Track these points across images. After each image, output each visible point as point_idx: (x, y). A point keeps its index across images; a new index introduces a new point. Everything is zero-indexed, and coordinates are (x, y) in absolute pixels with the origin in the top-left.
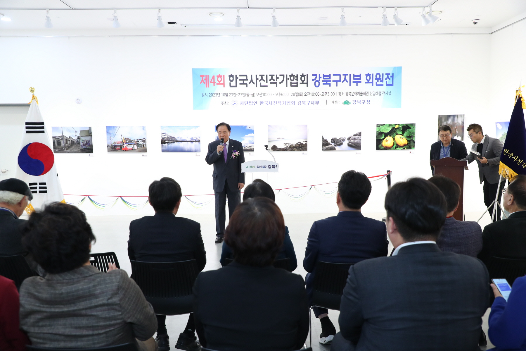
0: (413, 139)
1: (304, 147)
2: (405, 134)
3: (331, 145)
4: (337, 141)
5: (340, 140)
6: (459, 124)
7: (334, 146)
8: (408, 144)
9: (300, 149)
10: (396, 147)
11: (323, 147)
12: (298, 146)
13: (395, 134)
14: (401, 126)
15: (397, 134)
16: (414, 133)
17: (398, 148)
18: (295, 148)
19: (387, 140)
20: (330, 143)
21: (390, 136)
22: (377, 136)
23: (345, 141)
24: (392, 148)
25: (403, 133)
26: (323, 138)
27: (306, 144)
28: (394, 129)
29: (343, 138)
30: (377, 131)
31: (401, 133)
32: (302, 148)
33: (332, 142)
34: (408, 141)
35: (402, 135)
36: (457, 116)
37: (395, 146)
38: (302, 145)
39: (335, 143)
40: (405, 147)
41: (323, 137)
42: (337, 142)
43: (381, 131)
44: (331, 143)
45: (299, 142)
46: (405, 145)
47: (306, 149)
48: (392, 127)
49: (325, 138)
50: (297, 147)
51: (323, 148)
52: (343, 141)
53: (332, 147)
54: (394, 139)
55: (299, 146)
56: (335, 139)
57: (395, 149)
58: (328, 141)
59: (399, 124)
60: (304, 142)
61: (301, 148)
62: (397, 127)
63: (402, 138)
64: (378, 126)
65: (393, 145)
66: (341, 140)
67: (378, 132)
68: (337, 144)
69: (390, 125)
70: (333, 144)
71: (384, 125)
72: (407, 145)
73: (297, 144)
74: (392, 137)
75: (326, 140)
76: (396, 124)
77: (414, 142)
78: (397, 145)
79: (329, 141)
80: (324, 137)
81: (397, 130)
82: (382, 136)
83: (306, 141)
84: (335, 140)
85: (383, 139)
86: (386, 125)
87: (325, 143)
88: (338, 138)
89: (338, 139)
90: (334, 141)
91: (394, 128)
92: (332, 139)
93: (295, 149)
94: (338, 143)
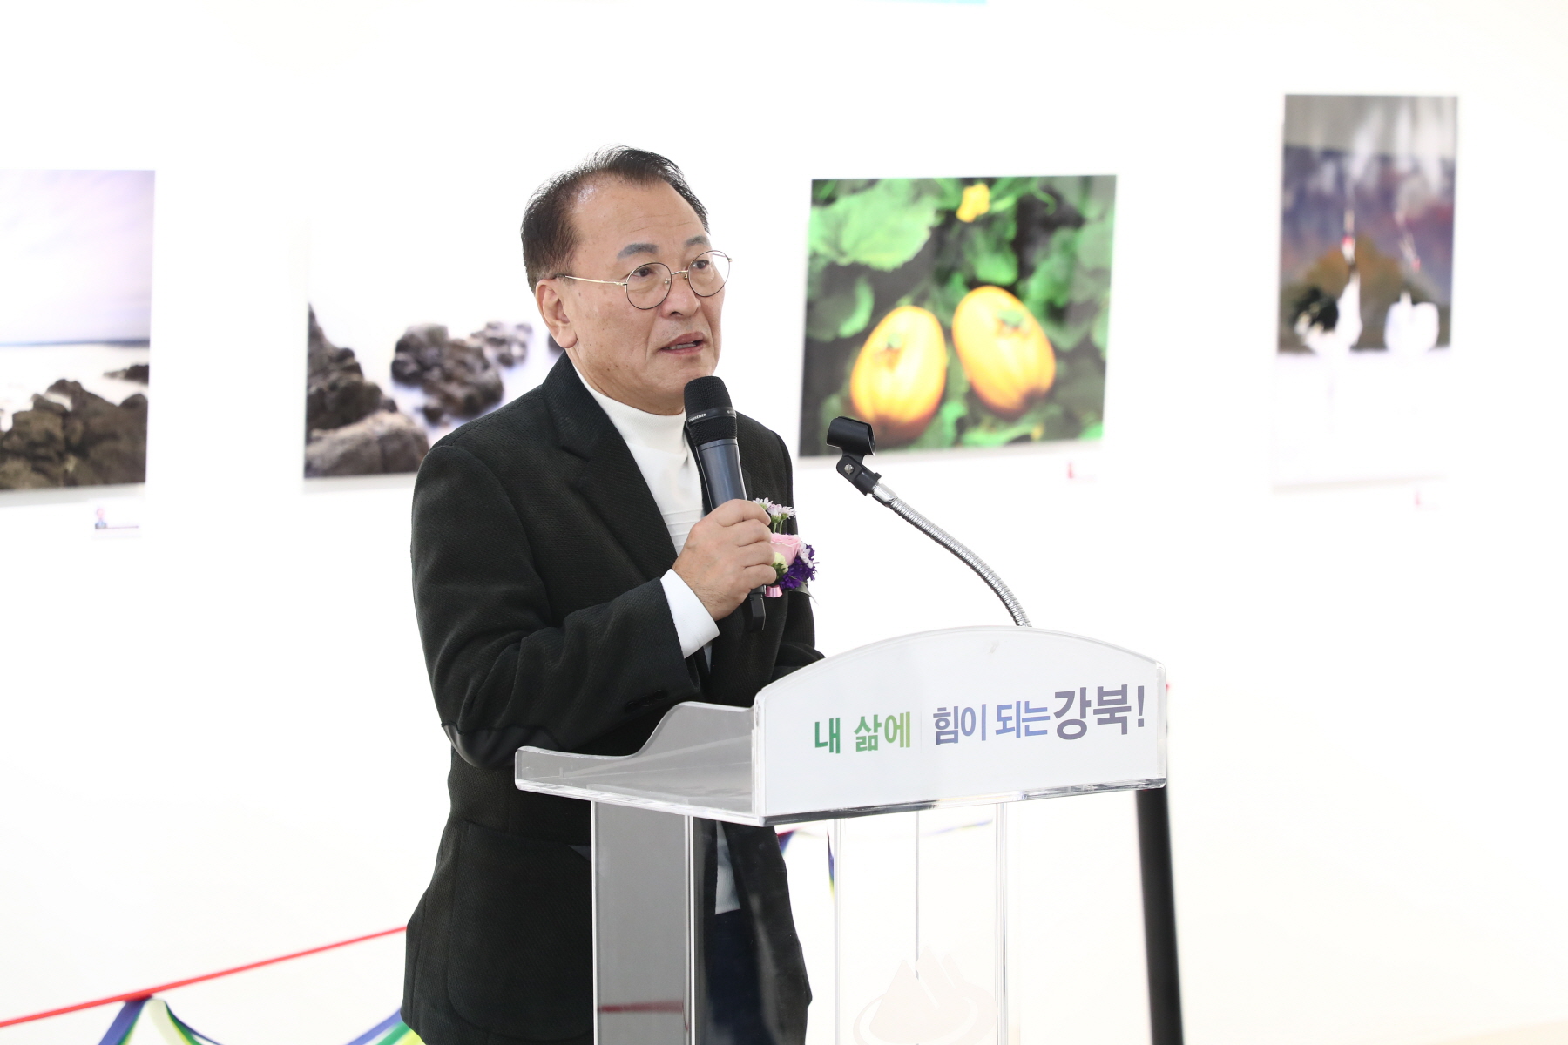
0: (1097, 338)
1: (114, 436)
2: (1036, 286)
3: (392, 407)
4: (449, 364)
5: (479, 353)
6: (1425, 184)
7: (420, 422)
8: (1057, 383)
9: (71, 464)
10: (962, 426)
11: (309, 440)
12: (54, 425)
13: (958, 280)
14: (1006, 204)
15: (973, 284)
16: (1102, 275)
17: (977, 435)
18: (16, 454)
19: (896, 345)
20: (375, 391)
21: (919, 302)
22: (811, 306)
23: (522, 358)
24: (929, 436)
25: (1025, 270)
26: (315, 335)
27: (136, 408)
28: (955, 230)
29: (508, 331)
30: (814, 256)
31: (1003, 271)
32: (95, 453)
33: (400, 375)
34: (1058, 353)
35: (1012, 289)
36: (1413, 102)
37: (954, 410)
38: (96, 423)
39: (429, 388)
40: (1031, 416)
41: (312, 317)
42: (448, 377)
43: (847, 243)
44: (389, 389)
45: (61, 386)
46: (1032, 400)
47: (131, 469)
48: (939, 212)
49: (336, 338)
50: (33, 445)
51: (317, 449)
52: (507, 361)
53: (396, 435)
54: (948, 334)
55: (59, 433)
56: (436, 336)
57: (957, 442)
58: (356, 368)
59: (990, 182)
60: (113, 375)
61: (80, 450)
62: (974, 204)
63: (1016, 327)
64: (824, 194)
65: (944, 398)
66: (490, 353)
67: (822, 263)
68: (448, 399)
69: (922, 188)
70: (410, 401)
71: (872, 183)
72: (1050, 395)
73: (40, 404)
74: (935, 311)
75: (347, 354)
76: (969, 182)
77: (1100, 366)
78: (973, 397)
79: (376, 369)
80: (321, 321)
81: (979, 239)
82: (850, 307)
83: (139, 373)
84: (431, 353)
85: (862, 337)
86: (890, 186)
87: (333, 387)
88: (460, 330)
89: (459, 347)
90: (425, 367)
91: (949, 217)
92: (402, 346)
93: (13, 465)
94: (458, 392)
